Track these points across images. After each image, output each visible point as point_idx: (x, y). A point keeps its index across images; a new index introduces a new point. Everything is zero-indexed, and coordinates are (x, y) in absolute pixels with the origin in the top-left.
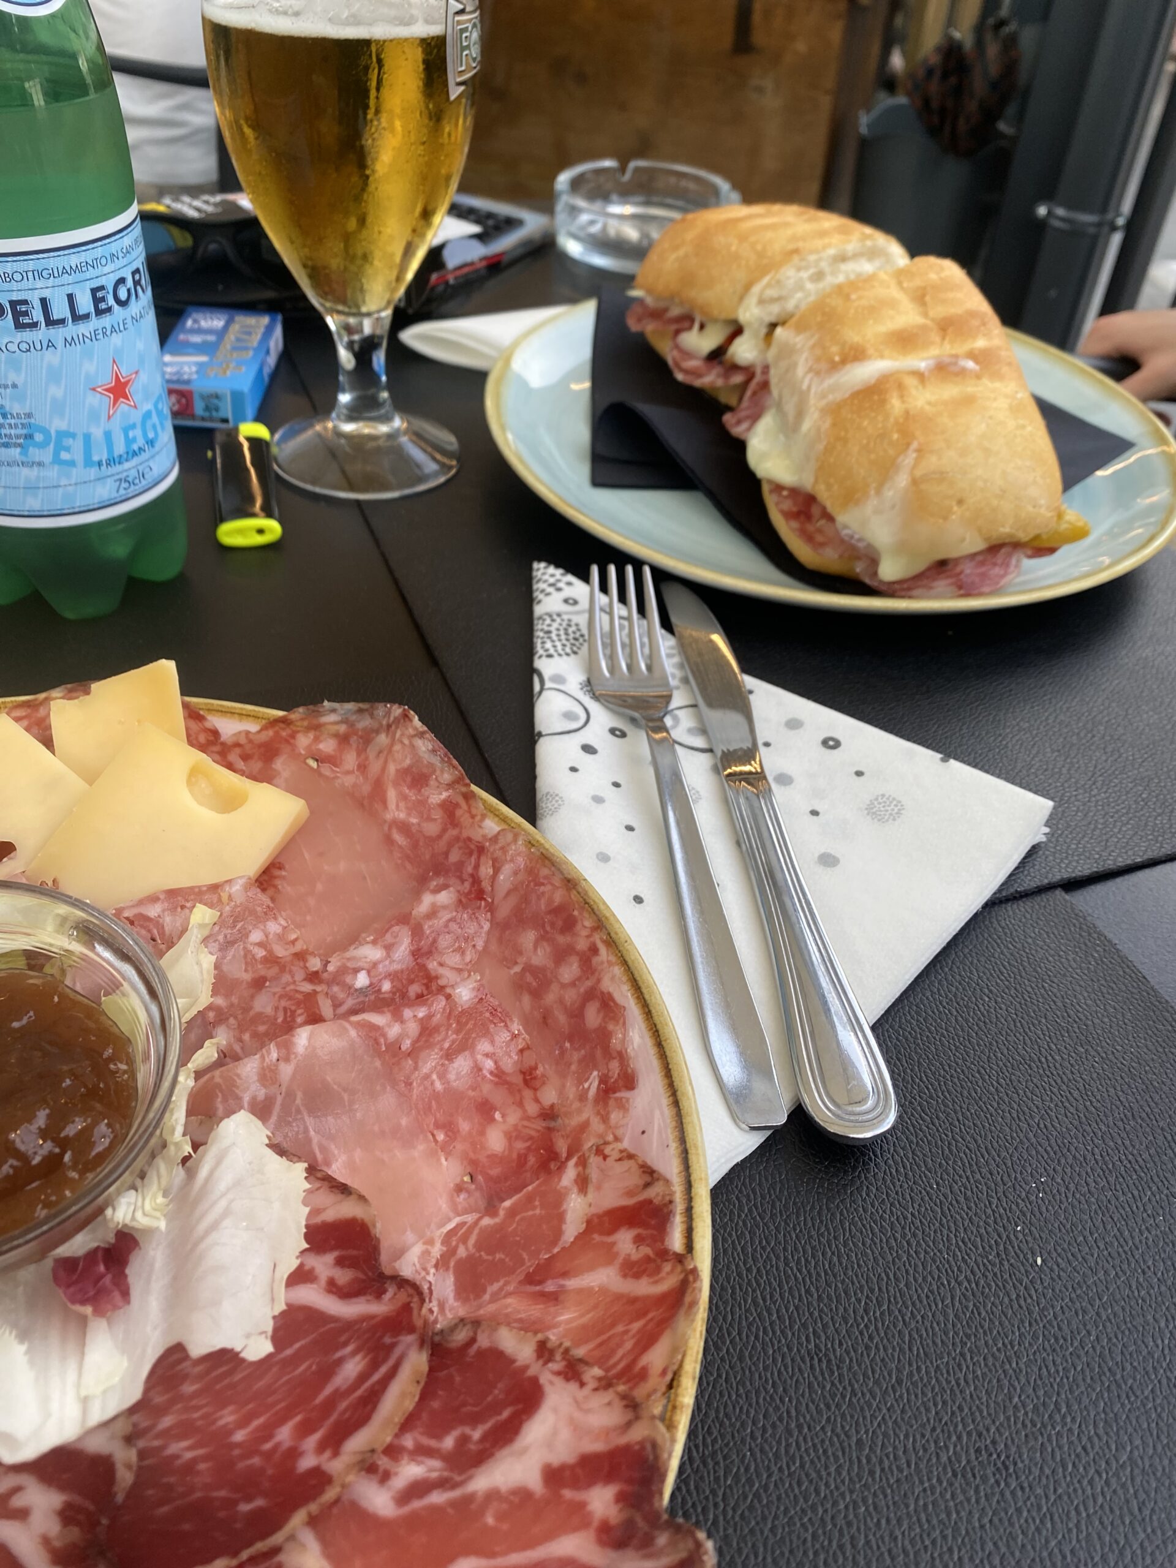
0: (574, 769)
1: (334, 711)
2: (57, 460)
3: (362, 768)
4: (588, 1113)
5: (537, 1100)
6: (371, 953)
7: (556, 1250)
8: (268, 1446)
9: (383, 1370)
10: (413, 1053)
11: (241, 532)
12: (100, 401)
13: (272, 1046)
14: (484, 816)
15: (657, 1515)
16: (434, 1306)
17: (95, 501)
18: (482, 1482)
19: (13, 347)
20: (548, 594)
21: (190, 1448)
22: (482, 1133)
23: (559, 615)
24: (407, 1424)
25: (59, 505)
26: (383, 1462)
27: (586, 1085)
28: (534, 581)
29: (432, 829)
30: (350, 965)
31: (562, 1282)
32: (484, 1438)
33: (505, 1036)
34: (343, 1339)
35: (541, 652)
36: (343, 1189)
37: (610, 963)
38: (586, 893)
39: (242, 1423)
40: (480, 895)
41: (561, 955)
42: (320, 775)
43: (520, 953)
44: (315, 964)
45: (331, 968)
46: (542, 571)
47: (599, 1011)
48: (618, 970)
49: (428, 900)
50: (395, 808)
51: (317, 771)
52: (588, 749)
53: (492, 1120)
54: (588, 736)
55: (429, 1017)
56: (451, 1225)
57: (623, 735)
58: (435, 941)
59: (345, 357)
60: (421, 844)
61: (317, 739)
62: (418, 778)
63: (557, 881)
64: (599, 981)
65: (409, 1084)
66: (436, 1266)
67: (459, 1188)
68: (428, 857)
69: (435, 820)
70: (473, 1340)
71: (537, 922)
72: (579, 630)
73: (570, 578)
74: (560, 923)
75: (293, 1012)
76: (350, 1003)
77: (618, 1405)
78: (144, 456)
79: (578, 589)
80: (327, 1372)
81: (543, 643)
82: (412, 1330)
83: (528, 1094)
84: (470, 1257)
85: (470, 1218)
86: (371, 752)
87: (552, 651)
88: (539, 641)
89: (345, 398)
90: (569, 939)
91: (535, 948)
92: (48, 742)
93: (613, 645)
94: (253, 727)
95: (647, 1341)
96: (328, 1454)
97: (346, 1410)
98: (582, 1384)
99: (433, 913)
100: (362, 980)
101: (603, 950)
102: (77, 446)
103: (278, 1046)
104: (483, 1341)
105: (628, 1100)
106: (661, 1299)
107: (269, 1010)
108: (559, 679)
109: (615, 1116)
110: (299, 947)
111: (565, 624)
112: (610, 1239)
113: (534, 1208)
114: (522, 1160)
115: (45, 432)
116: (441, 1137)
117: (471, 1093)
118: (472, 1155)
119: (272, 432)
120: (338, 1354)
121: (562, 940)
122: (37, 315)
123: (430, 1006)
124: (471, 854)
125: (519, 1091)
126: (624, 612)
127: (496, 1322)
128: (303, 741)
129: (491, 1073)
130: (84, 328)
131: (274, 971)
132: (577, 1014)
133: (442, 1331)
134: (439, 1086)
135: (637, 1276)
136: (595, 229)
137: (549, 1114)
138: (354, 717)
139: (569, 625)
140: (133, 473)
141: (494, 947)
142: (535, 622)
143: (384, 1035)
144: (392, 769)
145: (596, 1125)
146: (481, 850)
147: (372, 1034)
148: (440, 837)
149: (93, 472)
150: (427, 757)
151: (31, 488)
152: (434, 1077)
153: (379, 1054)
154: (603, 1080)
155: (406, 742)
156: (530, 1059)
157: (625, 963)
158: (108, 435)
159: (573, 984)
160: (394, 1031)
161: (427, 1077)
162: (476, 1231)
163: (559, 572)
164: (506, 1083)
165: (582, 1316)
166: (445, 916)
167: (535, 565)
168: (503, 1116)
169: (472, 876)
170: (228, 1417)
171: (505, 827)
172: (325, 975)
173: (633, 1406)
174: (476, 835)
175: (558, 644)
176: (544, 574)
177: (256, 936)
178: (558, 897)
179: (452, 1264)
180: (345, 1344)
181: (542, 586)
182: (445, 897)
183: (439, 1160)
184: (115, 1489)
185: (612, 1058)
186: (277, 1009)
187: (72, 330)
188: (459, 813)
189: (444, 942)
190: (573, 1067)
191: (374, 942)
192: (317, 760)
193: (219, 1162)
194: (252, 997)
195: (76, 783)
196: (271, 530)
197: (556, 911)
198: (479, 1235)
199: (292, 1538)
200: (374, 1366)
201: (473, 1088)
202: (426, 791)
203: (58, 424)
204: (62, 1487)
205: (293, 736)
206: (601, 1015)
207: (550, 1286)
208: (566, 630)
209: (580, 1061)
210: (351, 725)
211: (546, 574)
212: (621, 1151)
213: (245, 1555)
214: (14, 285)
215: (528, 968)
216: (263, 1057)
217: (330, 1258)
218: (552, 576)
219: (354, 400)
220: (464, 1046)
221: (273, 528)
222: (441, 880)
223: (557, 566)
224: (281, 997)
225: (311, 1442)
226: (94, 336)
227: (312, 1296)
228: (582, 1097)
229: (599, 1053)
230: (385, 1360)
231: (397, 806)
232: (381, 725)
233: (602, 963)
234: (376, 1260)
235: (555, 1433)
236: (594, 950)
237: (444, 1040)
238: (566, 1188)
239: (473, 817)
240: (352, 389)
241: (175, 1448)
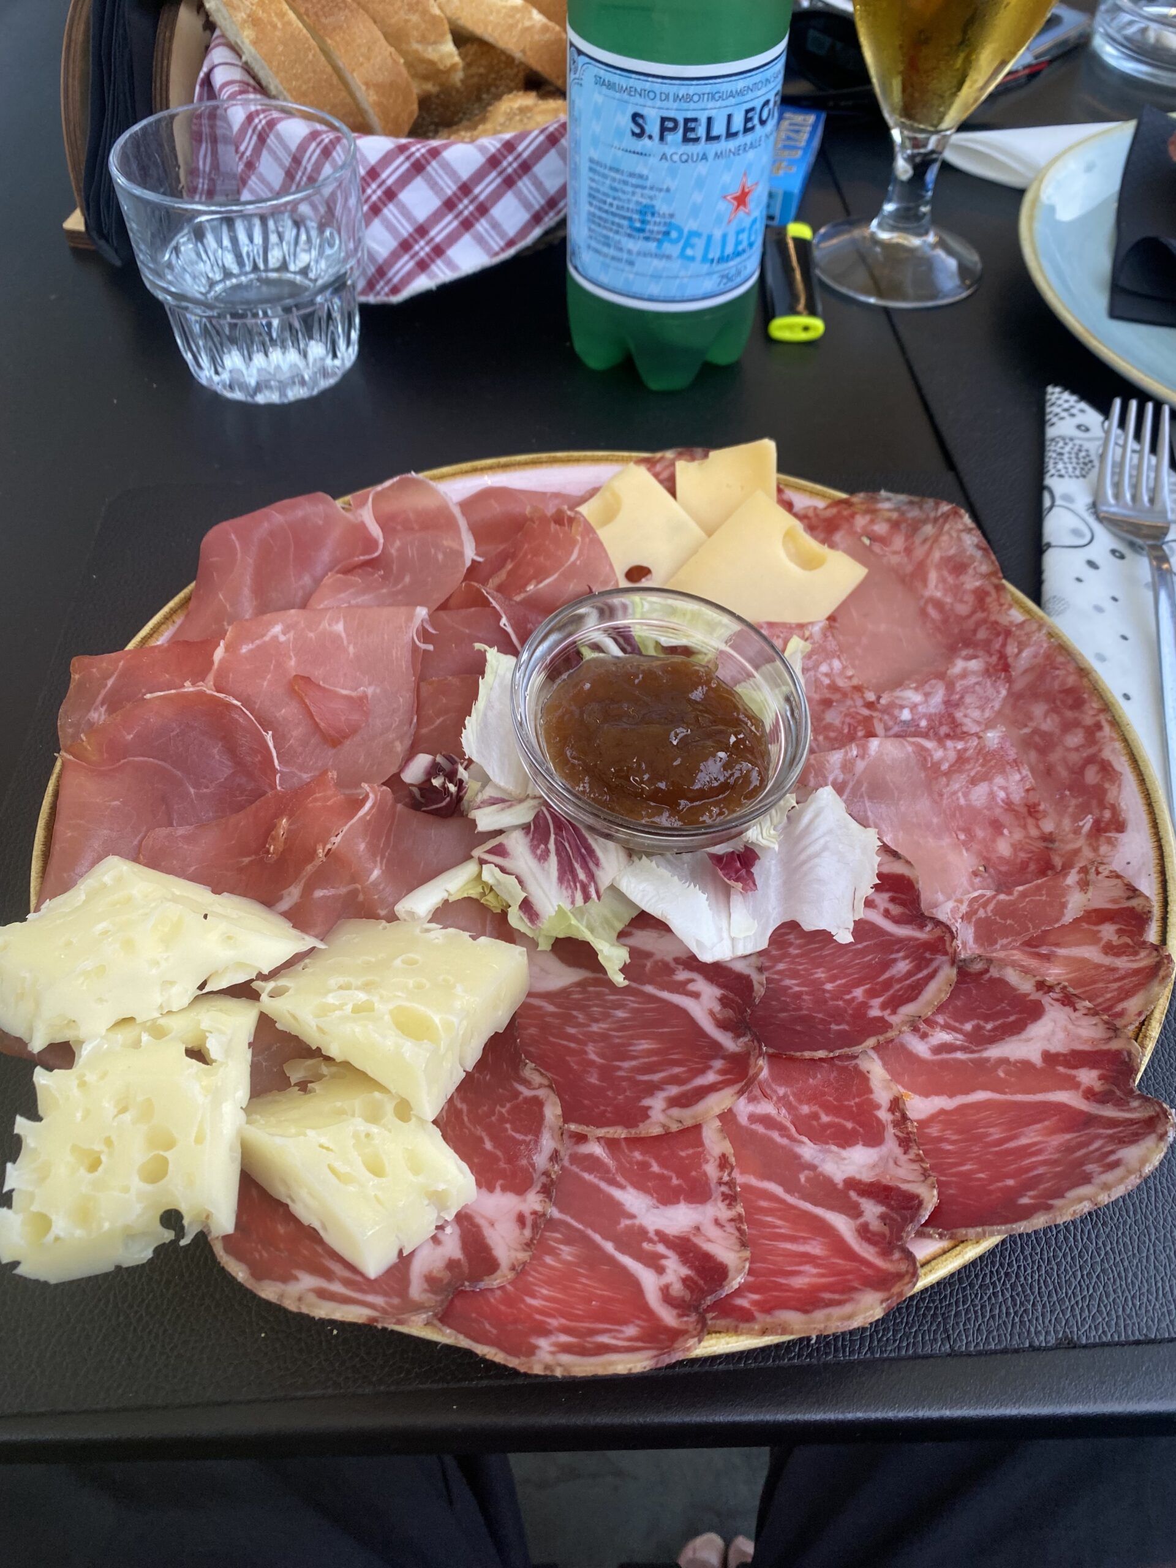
0: (1079, 580)
1: (888, 499)
2: (682, 255)
3: (908, 551)
4: (1080, 842)
5: (1038, 827)
6: (913, 696)
7: (1056, 926)
8: (848, 997)
9: (925, 972)
10: (948, 774)
11: (791, 327)
12: (725, 207)
13: (853, 745)
14: (1011, 606)
15: (1132, 1091)
16: (959, 943)
17: (700, 292)
18: (994, 1052)
19: (676, 158)
20: (1062, 418)
21: (798, 985)
22: (994, 841)
23: (1071, 439)
24: (941, 1009)
25: (673, 292)
26: (923, 1027)
27: (1081, 824)
28: (1048, 404)
29: (963, 609)
30: (898, 702)
31: (1054, 949)
32: (994, 1029)
33: (1017, 777)
34: (896, 947)
35: (1052, 471)
36: (895, 854)
37: (1112, 739)
38: (1096, 682)
39: (832, 979)
40: (1006, 668)
41: (1067, 727)
42: (872, 551)
43: (1031, 719)
44: (871, 696)
45: (883, 701)
46: (1056, 395)
47: (1098, 773)
48: (1119, 745)
49: (959, 665)
50: (934, 586)
51: (869, 549)
52: (1092, 564)
53: (1002, 834)
54: (1092, 553)
55: (965, 750)
56: (976, 894)
57: (1122, 557)
58: (962, 697)
59: (902, 168)
60: (951, 620)
61: (872, 521)
62: (958, 566)
63: (1071, 668)
64: (1100, 750)
65: (941, 795)
66: (962, 918)
67: (975, 874)
68: (956, 631)
69: (966, 603)
70: (987, 971)
71: (1049, 697)
72: (1088, 456)
73: (1083, 405)
74: (1070, 701)
75: (855, 728)
76: (896, 729)
77: (1101, 1027)
78: (744, 256)
79: (1091, 417)
80: (887, 965)
81: (1056, 463)
82: (946, 953)
83: (1030, 821)
84: (987, 918)
85: (989, 893)
86: (918, 540)
87: (1063, 472)
88: (1051, 462)
89: (889, 207)
90: (1077, 714)
91: (1045, 717)
92: (673, 492)
93: (1121, 474)
94: (821, 504)
95: (1126, 994)
96: (888, 1011)
97: (898, 990)
98: (1075, 1010)
99: (964, 675)
100: (906, 715)
101: (1107, 728)
102: (700, 243)
103: (857, 746)
104: (994, 973)
105: (1116, 839)
106: (1136, 972)
107: (837, 722)
108: (1068, 498)
109: (1104, 849)
110: (855, 682)
111: (1076, 448)
112: (1095, 928)
113: (1041, 895)
114: (1024, 866)
115: (680, 230)
116: (962, 837)
117: (986, 812)
118: (985, 854)
119: (815, 231)
120: (893, 956)
121: (1069, 714)
122: (701, 131)
123: (966, 742)
124: (998, 634)
125: (1024, 818)
126: (1137, 447)
127: (1003, 963)
128: (861, 521)
129: (1003, 801)
130: (732, 144)
131: (836, 697)
132: (1078, 772)
133: (965, 960)
134: (962, 801)
135: (1118, 955)
136: (1131, 31)
137: (1048, 838)
138: (905, 508)
139: (1080, 450)
140: (733, 271)
141: (1008, 711)
142: (1048, 443)
143: (931, 756)
144: (937, 555)
145: (1087, 853)
146: (1008, 633)
147: (923, 753)
148: (969, 616)
149: (706, 267)
150: (971, 551)
151: (656, 277)
152: (960, 794)
153: (924, 766)
154: (1097, 822)
155: (954, 534)
156: (1034, 798)
157: (1125, 740)
158: (724, 237)
159: (1077, 749)
160: (938, 754)
161: (955, 793)
162: (994, 902)
163: (1073, 399)
164: (1014, 810)
165: (1067, 974)
166: (972, 680)
167: (1050, 389)
168: (1010, 833)
169: (1000, 652)
170: (820, 974)
171: (1028, 617)
172: (879, 706)
173: (1114, 1030)
174: (1004, 620)
175: (1070, 467)
176: (1058, 399)
177: (824, 668)
178: (1071, 681)
179: (974, 920)
180: (898, 951)
181: (1055, 409)
182: (974, 665)
183: (961, 852)
184: (754, 994)
185: (1105, 808)
186: (843, 723)
187: (725, 145)
188: (988, 600)
189: (968, 699)
190: (1070, 810)
191: (916, 689)
192: (870, 539)
193: (817, 816)
194: (823, 712)
195: (697, 532)
196: (816, 328)
197: (1069, 691)
198: (996, 904)
199: (864, 1052)
200: (918, 968)
201: (989, 808)
202: (963, 578)
203: (691, 225)
204: (720, 986)
205: (852, 516)
206: (1100, 776)
207: (1044, 950)
208: (1077, 454)
209: (1077, 806)
210: (902, 514)
211: (1060, 399)
212: (1111, 872)
213: (837, 1053)
214: (692, 105)
215: (1036, 731)
216: (846, 753)
217: (886, 896)
218: (1067, 401)
219: (897, 210)
220: (985, 777)
221: (817, 326)
222: (970, 651)
223: (1073, 392)
224: (846, 715)
225: (876, 1002)
226: (737, 152)
227: (876, 917)
228: (1077, 831)
229: (1094, 802)
230: (927, 966)
231: (936, 587)
232: (928, 516)
233: (1104, 737)
234: (919, 904)
235: (1053, 1033)
236: (1099, 726)
237: (972, 769)
238: (1068, 886)
239: (1001, 605)
240: (901, 199)
241: (788, 982)
